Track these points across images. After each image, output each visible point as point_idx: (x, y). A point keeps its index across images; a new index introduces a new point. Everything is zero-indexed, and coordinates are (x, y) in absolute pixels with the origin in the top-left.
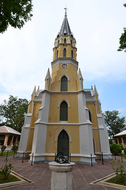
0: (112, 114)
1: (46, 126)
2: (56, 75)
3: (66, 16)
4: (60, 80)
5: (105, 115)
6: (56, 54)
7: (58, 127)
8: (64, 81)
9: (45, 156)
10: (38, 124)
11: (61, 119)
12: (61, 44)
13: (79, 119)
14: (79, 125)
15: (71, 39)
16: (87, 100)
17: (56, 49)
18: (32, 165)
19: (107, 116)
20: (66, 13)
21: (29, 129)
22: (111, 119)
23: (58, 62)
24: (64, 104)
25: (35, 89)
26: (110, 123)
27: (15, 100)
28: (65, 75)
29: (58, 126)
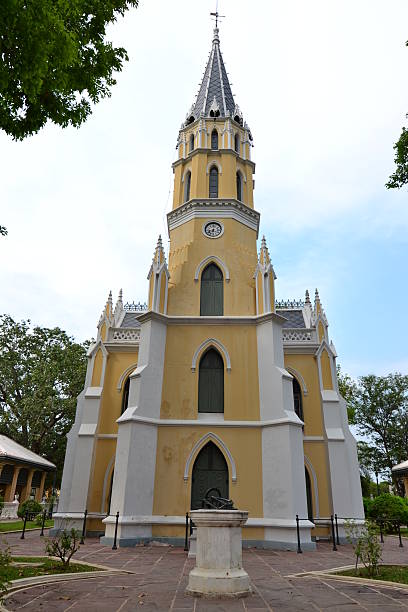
0: (386, 388)
1: (155, 431)
2: (183, 258)
3: (217, 41)
4: (198, 275)
5: (360, 392)
6: (182, 183)
7: (194, 434)
8: (212, 278)
9: (153, 525)
10: (130, 425)
11: (203, 408)
12: (200, 151)
13: (261, 407)
14: (262, 427)
15: (235, 132)
16: (291, 342)
17: (184, 165)
18: (115, 548)
19: (367, 394)
20: (217, 31)
21: (92, 440)
22: (381, 405)
23: (192, 215)
24: (212, 360)
25: (110, 303)
26: (378, 422)
27: (18, 331)
28: (215, 261)
29: (193, 431)
